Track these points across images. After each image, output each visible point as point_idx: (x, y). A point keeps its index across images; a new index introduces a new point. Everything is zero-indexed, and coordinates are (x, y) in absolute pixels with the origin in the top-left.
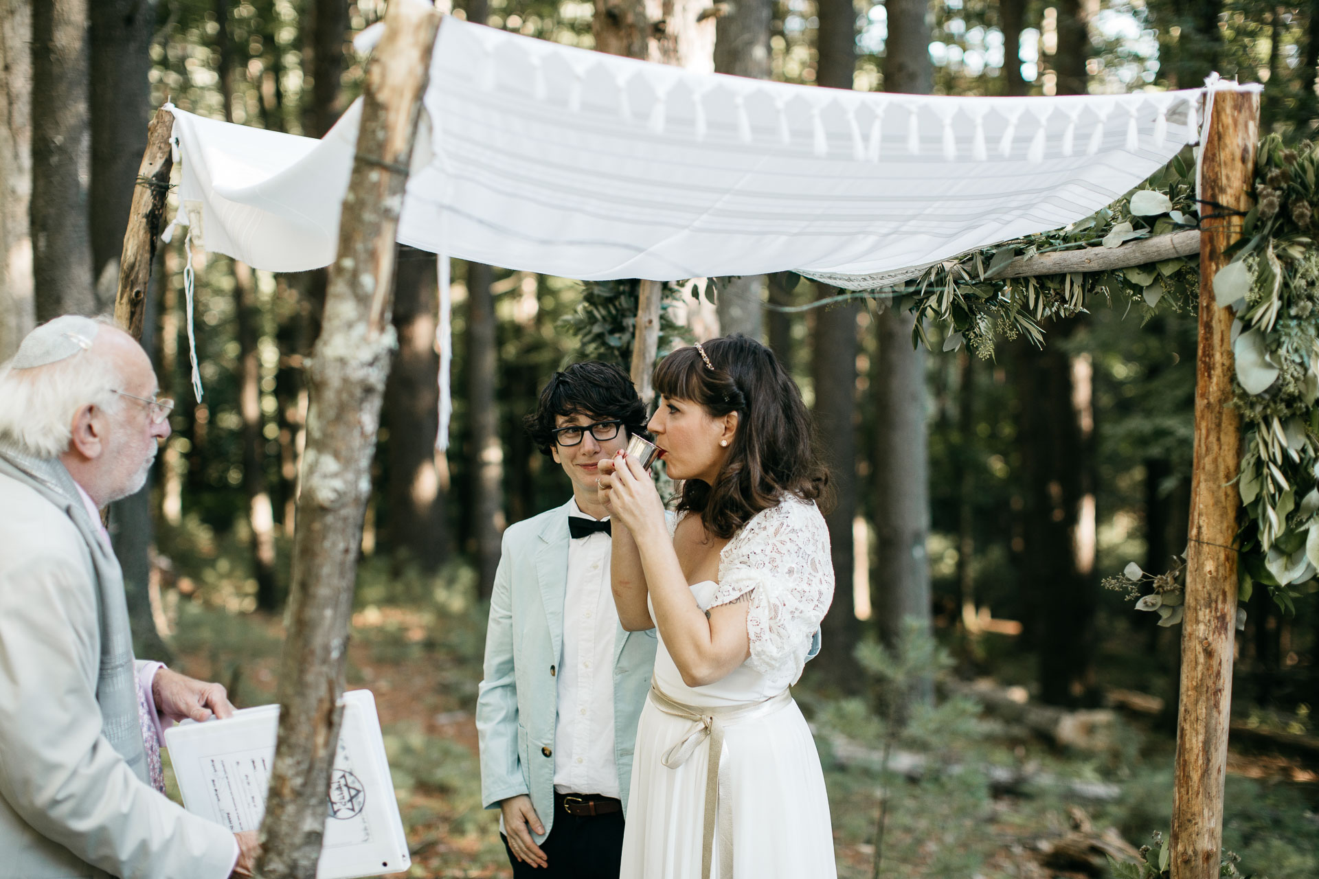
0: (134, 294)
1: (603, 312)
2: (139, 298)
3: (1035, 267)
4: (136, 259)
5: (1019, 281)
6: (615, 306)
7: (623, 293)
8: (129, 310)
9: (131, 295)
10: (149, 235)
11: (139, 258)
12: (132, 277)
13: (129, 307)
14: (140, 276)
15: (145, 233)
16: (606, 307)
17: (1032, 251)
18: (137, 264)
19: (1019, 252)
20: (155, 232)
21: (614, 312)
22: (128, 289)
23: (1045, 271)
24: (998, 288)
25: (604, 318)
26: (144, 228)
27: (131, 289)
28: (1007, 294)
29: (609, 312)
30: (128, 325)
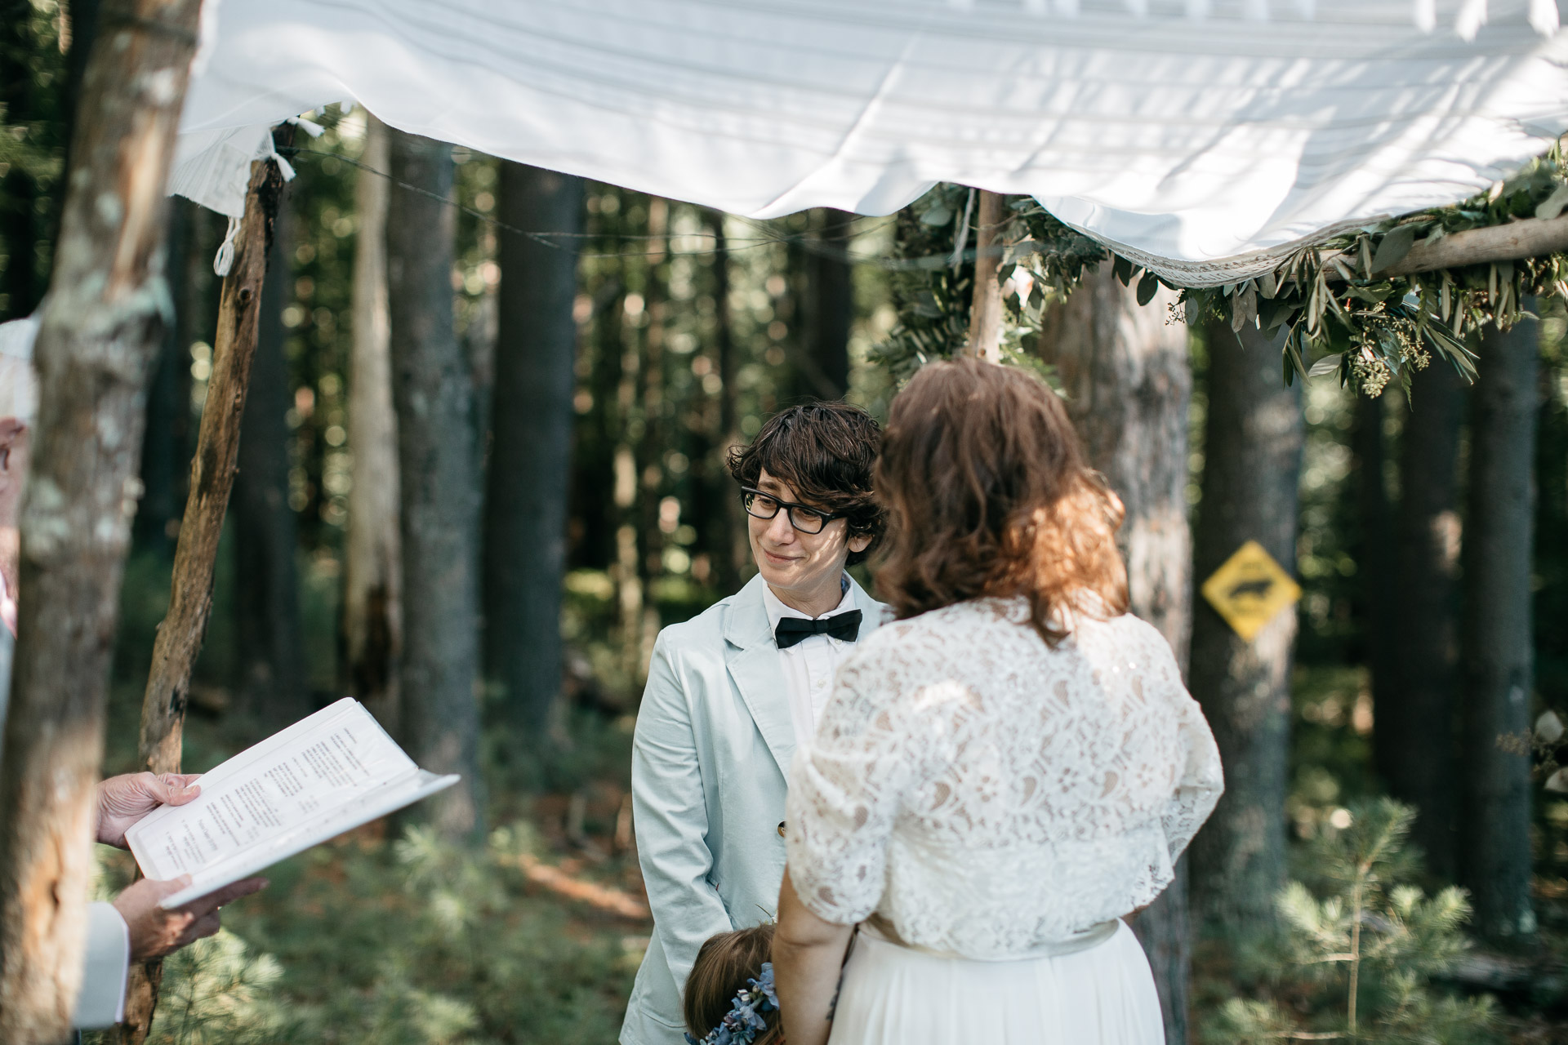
0: (239, 294)
1: (926, 339)
2: (247, 301)
3: (1442, 254)
4: (244, 247)
5: (1430, 279)
6: (942, 332)
7: (953, 313)
8: (234, 316)
9: (236, 295)
10: (262, 217)
11: (248, 247)
12: (239, 273)
13: (233, 311)
14: (250, 270)
15: (258, 213)
16: (929, 332)
17: (1438, 232)
18: (246, 255)
19: (1422, 234)
20: (271, 212)
21: (940, 339)
22: (233, 288)
23: (1456, 260)
24: (1400, 288)
25: (926, 347)
26: (256, 207)
27: (237, 289)
28: (1412, 298)
29: (935, 340)
30: (233, 335)
